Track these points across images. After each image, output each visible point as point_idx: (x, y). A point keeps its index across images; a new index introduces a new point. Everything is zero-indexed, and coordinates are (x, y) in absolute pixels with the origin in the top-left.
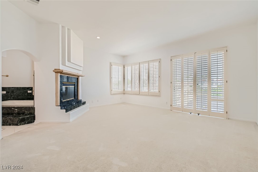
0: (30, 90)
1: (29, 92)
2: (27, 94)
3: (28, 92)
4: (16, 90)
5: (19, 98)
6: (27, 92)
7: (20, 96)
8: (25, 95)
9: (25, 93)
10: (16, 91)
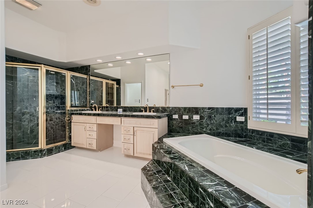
0: (241, 115)
1: (240, 119)
2: (234, 123)
3: (237, 120)
4: (215, 113)
5: (219, 131)
6: (235, 118)
7: (222, 127)
8: (230, 126)
9: (231, 122)
10: (215, 116)
